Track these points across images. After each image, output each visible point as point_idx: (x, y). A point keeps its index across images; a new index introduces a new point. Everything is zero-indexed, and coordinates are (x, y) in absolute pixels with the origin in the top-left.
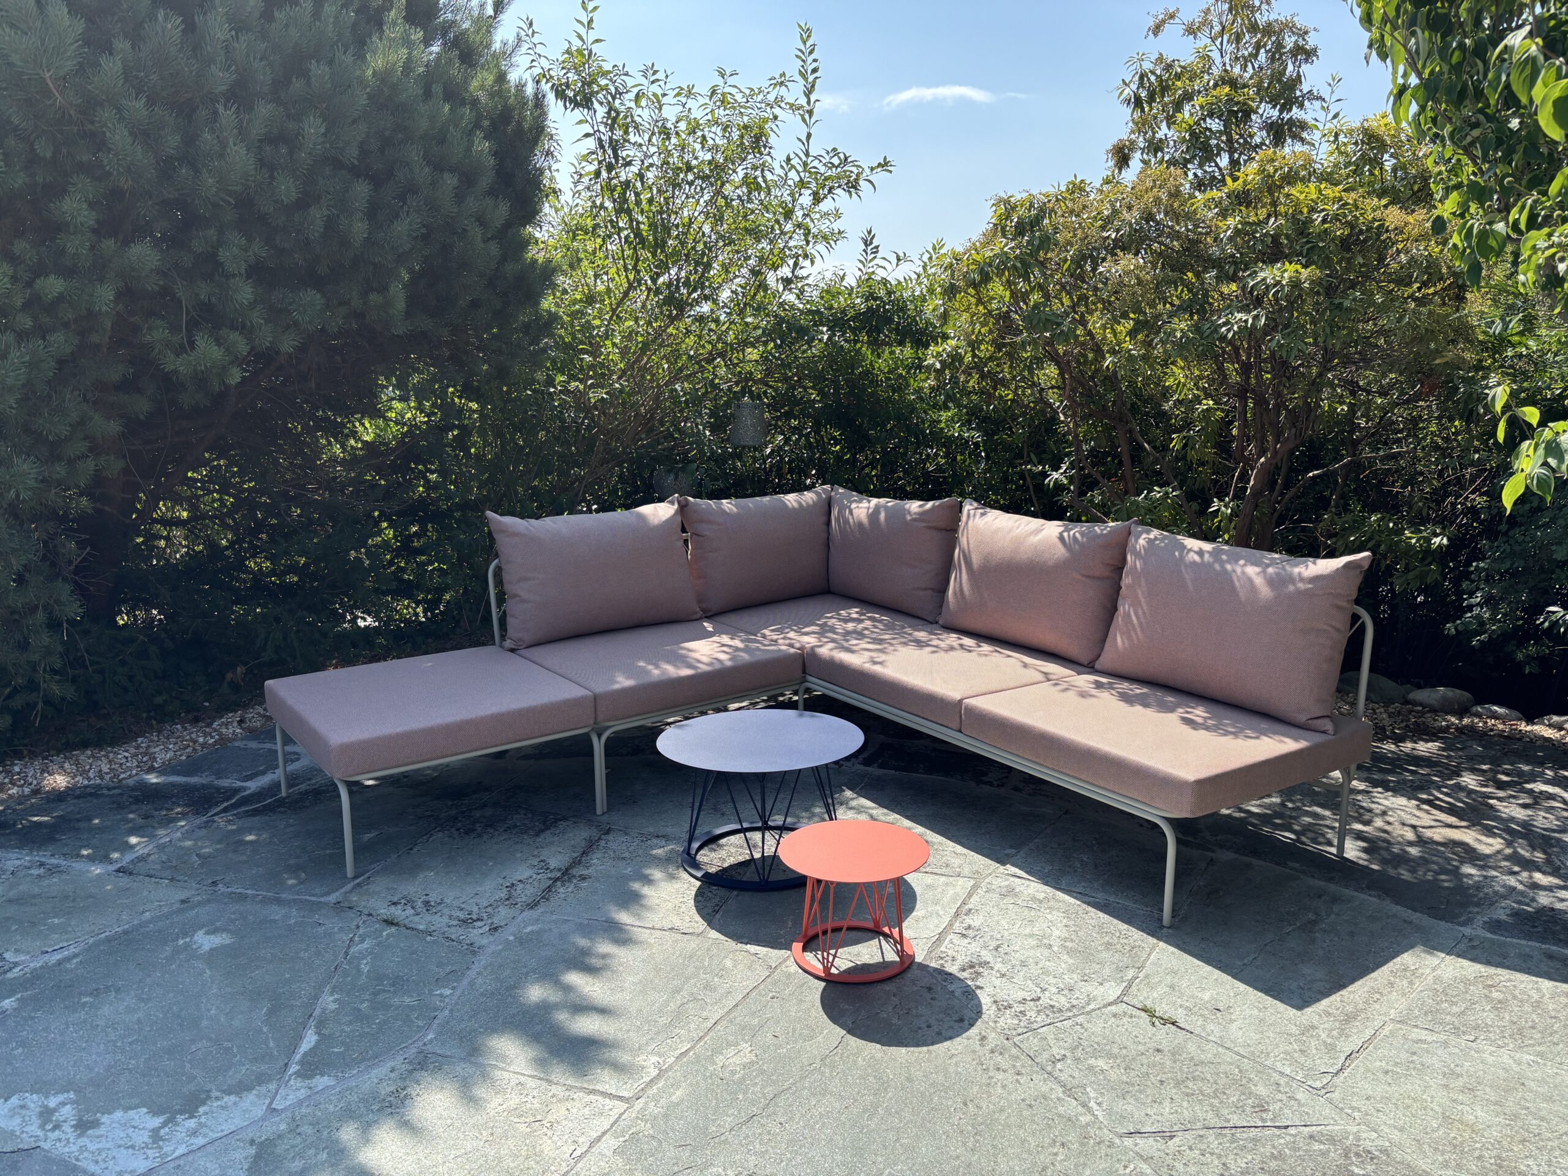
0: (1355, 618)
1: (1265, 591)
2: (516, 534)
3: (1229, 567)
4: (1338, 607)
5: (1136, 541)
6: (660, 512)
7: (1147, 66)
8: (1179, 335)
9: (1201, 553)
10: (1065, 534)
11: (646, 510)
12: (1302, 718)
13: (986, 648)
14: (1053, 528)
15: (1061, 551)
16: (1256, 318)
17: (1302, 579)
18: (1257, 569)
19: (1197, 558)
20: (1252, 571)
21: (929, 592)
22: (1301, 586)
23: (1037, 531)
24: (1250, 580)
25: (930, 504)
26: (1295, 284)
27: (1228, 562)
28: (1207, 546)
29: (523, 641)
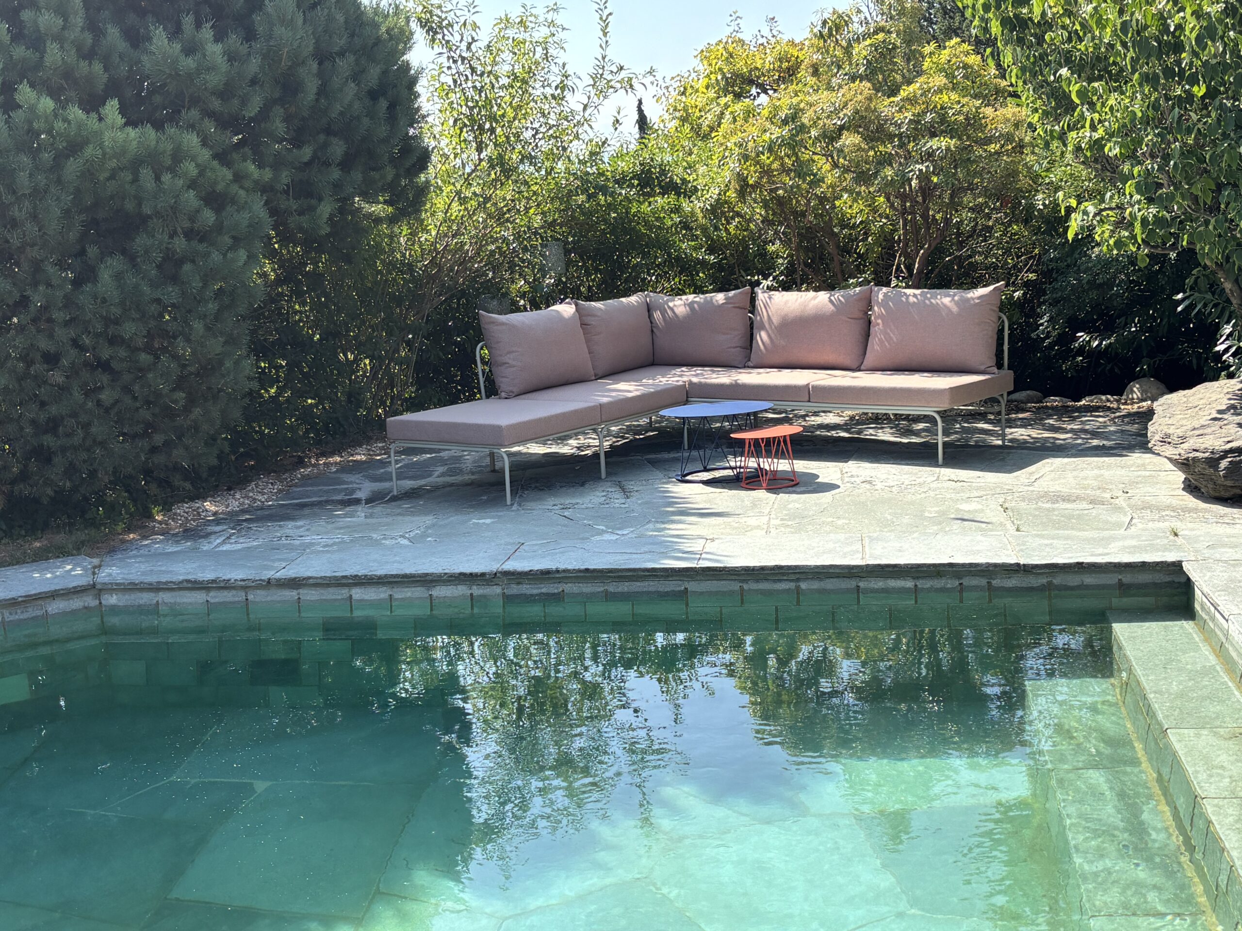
0: (1000, 318)
1: (955, 309)
2: (503, 324)
3: (933, 301)
4: (994, 311)
5: (878, 297)
6: (566, 309)
7: (826, 16)
8: (889, 178)
9: (915, 296)
10: (832, 298)
11: (558, 307)
12: (982, 368)
14: (823, 297)
16: (927, 167)
17: (973, 299)
18: (948, 299)
19: (915, 300)
20: (947, 300)
21: (738, 349)
23: (815, 298)
24: (945, 306)
25: (732, 293)
26: (948, 149)
27: (931, 298)
28: (918, 292)
29: (513, 392)
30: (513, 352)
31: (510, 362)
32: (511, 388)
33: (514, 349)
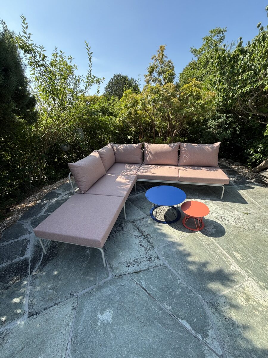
6: (95, 154)
13: (159, 166)
14: (167, 146)
15: (171, 149)
22: (215, 148)
23: (164, 146)
25: (138, 144)
27: (202, 146)
29: (86, 190)
30: (84, 176)
31: (83, 180)
32: (85, 189)
33: (84, 175)
